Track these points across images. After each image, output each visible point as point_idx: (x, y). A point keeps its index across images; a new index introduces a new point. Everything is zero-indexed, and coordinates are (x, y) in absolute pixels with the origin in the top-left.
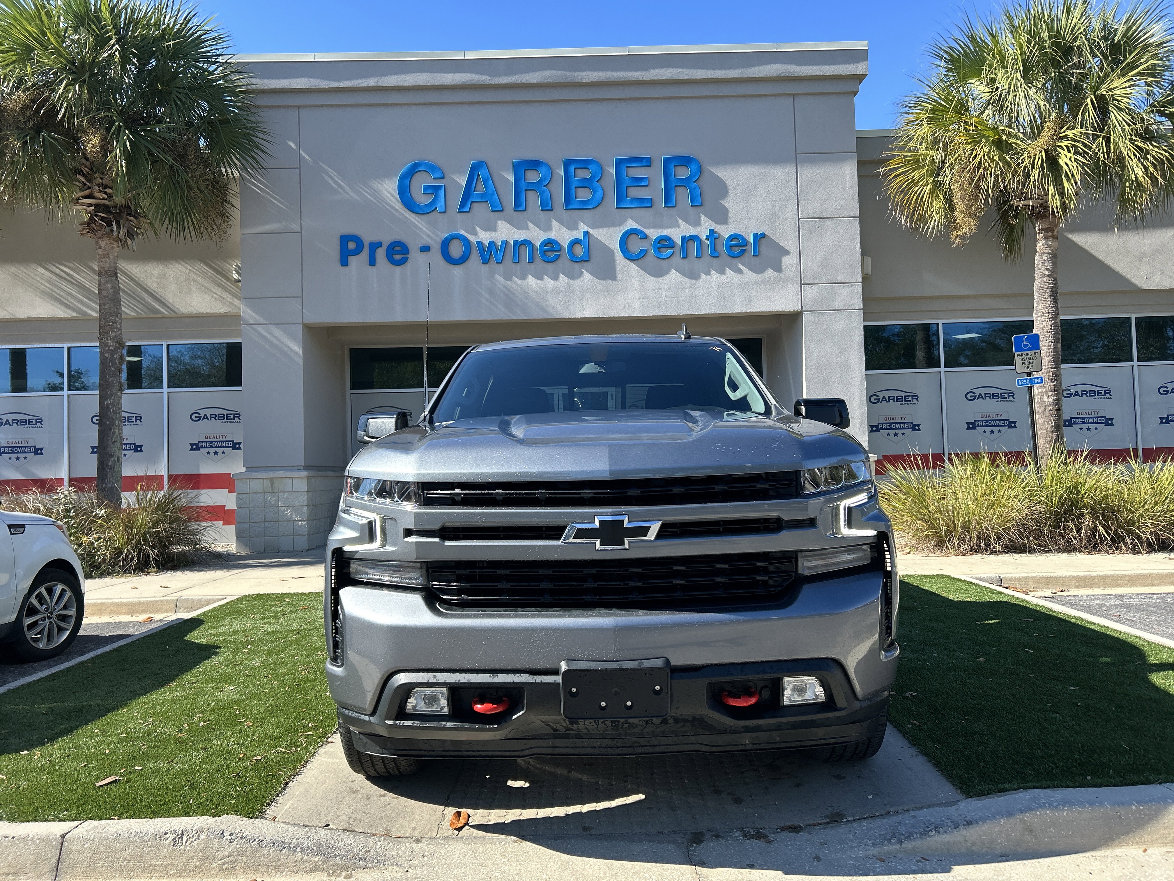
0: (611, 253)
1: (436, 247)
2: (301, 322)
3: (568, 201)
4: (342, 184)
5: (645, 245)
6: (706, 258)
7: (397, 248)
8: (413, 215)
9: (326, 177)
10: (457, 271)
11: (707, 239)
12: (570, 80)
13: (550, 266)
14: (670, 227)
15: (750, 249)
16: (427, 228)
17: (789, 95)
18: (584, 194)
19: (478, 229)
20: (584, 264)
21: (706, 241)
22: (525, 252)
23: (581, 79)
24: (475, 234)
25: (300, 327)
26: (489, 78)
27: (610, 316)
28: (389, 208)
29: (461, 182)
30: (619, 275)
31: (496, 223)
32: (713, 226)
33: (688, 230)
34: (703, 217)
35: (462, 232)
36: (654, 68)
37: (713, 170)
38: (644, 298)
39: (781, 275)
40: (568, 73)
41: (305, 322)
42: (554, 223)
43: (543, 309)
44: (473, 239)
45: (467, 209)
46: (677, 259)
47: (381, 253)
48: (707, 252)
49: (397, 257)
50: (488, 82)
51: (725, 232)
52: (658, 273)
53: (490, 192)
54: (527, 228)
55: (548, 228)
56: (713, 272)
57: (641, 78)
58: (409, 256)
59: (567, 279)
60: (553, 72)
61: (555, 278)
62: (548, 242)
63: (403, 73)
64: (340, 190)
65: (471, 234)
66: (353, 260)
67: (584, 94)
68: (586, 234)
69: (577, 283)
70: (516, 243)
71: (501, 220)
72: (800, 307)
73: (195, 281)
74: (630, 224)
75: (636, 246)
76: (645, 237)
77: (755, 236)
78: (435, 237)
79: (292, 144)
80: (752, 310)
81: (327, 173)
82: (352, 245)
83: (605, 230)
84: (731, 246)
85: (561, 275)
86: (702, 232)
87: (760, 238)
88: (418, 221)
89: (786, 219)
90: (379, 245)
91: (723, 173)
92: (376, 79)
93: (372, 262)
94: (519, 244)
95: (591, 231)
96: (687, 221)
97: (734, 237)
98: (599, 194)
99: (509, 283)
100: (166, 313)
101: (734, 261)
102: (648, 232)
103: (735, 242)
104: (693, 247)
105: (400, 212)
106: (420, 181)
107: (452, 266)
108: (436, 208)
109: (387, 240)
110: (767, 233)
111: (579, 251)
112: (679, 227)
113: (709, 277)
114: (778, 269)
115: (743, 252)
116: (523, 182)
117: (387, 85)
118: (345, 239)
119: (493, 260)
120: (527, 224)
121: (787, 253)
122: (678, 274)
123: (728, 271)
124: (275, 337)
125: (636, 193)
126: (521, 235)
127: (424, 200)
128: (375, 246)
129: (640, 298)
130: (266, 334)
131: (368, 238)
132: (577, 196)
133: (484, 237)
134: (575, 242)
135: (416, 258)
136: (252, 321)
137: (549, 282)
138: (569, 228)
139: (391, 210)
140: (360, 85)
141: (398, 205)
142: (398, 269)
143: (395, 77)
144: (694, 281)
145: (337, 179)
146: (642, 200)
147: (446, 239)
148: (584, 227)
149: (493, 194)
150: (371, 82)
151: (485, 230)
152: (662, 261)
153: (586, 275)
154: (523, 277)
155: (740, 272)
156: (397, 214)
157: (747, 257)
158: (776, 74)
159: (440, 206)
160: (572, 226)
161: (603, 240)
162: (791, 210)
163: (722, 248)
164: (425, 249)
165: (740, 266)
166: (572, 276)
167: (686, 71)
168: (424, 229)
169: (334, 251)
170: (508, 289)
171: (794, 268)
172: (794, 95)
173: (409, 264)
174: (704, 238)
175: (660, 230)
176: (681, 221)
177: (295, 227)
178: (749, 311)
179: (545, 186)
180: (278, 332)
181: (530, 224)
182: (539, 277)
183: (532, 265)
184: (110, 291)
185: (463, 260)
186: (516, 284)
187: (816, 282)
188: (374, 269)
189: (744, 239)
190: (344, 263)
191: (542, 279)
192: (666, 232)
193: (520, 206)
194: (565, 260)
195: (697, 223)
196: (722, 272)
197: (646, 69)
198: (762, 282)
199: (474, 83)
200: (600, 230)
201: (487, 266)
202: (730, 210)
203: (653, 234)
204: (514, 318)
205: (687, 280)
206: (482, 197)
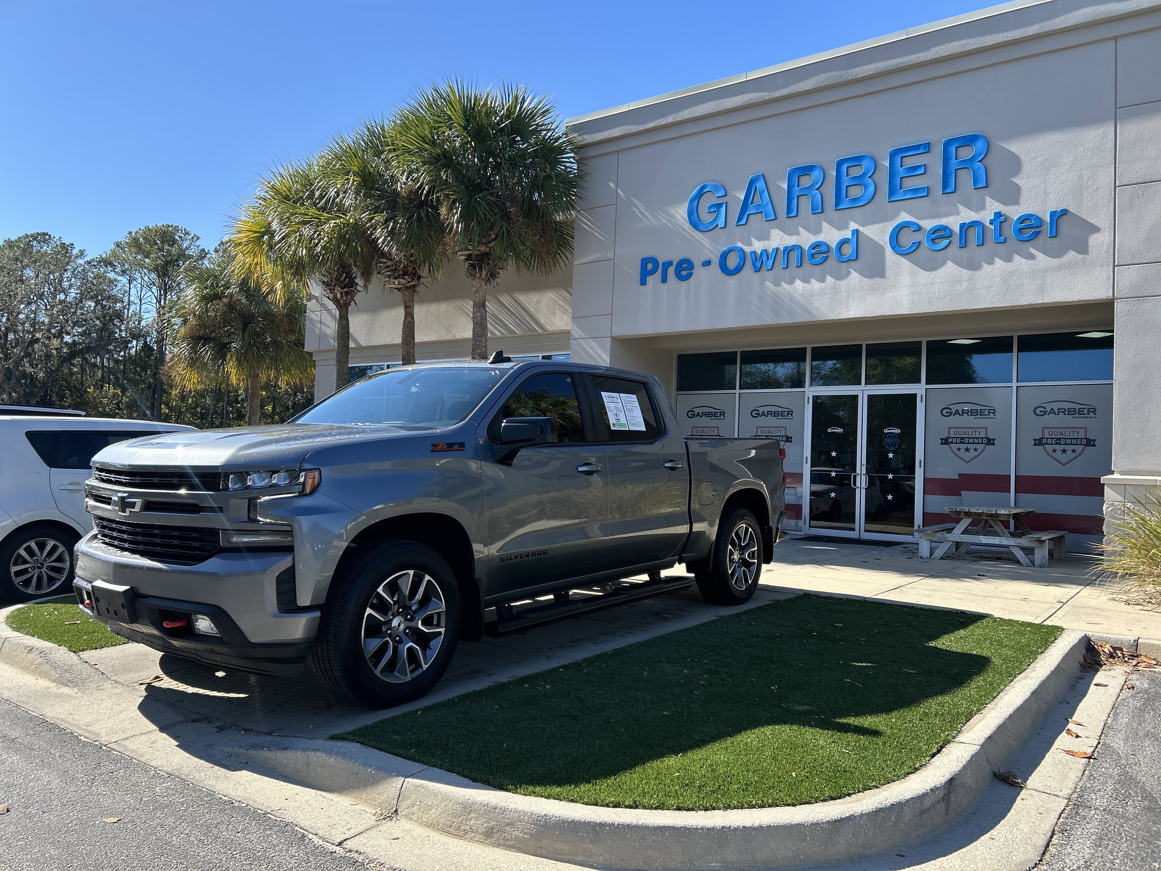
0: (882, 248)
1: (716, 261)
2: (609, 335)
3: (838, 201)
4: (646, 213)
5: (918, 237)
6: (990, 245)
7: (684, 265)
8: (699, 233)
9: (635, 209)
10: (732, 281)
11: (991, 223)
12: (844, 79)
13: (818, 269)
14: (948, 215)
15: (1046, 229)
16: (709, 245)
17: (1109, 39)
18: (855, 192)
19: (753, 239)
20: (852, 263)
21: (990, 226)
22: (794, 256)
23: (856, 75)
24: (750, 244)
25: (609, 340)
26: (767, 94)
27: (876, 315)
28: (680, 229)
29: (740, 197)
30: (888, 273)
31: (769, 232)
32: (999, 207)
33: (967, 216)
34: (988, 199)
35: (739, 245)
36: (934, 46)
37: (1005, 145)
38: (914, 295)
39: (1087, 256)
40: (842, 72)
41: (613, 335)
42: (825, 225)
43: (809, 312)
44: (747, 249)
45: (743, 222)
46: (954, 249)
47: (671, 271)
48: (990, 237)
49: (684, 273)
50: (767, 98)
51: (1014, 213)
52: (931, 266)
53: (765, 203)
54: (798, 233)
55: (818, 230)
56: (997, 260)
57: (920, 60)
58: (693, 271)
59: (833, 280)
60: (828, 74)
61: (822, 280)
62: (816, 246)
63: (695, 106)
64: (644, 219)
65: (747, 245)
66: (650, 279)
67: (861, 89)
68: (856, 232)
69: (843, 283)
70: (786, 248)
71: (774, 228)
72: (1111, 294)
73: (558, 304)
74: (905, 217)
75: (907, 239)
76: (919, 229)
77: (1053, 214)
78: (714, 251)
79: (612, 185)
80: (1044, 301)
81: (635, 205)
82: (650, 266)
83: (877, 226)
84: (1020, 229)
85: (829, 277)
86: (986, 216)
87: (1059, 216)
88: (703, 239)
89: (1098, 189)
90: (670, 263)
91: (1015, 147)
92: (673, 116)
93: (664, 280)
94: (789, 250)
95: (861, 229)
96: (969, 206)
97: (1023, 219)
98: (872, 189)
99: (778, 288)
100: (540, 331)
101: (1025, 245)
102: (922, 223)
103: (1027, 223)
104: (973, 235)
105: (689, 233)
106: (707, 201)
107: (729, 277)
108: (717, 225)
109: (676, 259)
110: (1070, 209)
111: (848, 250)
112: (959, 214)
113: (992, 266)
114: (1083, 249)
115: (1037, 234)
116: (796, 189)
117: (681, 119)
118: (645, 262)
119: (764, 269)
120: (798, 229)
121: (1097, 229)
122: (955, 266)
123: (1017, 258)
124: (592, 349)
125: (910, 183)
126: (791, 241)
127: (707, 218)
128: (667, 264)
129: (910, 295)
130: (586, 347)
131: (662, 259)
132: (848, 195)
133: (758, 246)
134: (844, 242)
135: (699, 271)
136: (577, 337)
137: (815, 285)
138: (839, 229)
139: (682, 231)
140: (661, 124)
141: (687, 226)
142: (684, 284)
143: (688, 110)
144: (972, 272)
145: (642, 209)
146: (916, 190)
147: (724, 252)
148: (853, 226)
149: (767, 204)
150: (670, 119)
151: (759, 239)
152: (936, 253)
153: (854, 274)
154: (791, 282)
155: (1032, 257)
156: (686, 235)
157: (1041, 240)
158: (1089, 19)
159: (721, 222)
160: (841, 226)
161: (873, 237)
162: (1106, 176)
163: (1009, 231)
164: (707, 263)
165: (1033, 251)
166: (839, 277)
167: (972, 41)
168: (707, 245)
169: (636, 273)
170: (775, 294)
171: (1105, 247)
172: (1116, 38)
173: (693, 278)
174: (987, 224)
175: (937, 220)
176: (961, 207)
177: (610, 255)
178: (1040, 302)
179: (817, 189)
180: (593, 344)
181: (801, 229)
182: (806, 280)
183: (801, 269)
184: (479, 318)
185: (738, 270)
186: (785, 289)
187: (1136, 262)
188: (665, 286)
189: (1038, 218)
190: (643, 282)
191: (808, 282)
192: (943, 221)
193: (792, 212)
194: (832, 263)
195: (981, 207)
196: (1008, 259)
197: (928, 49)
198: (1060, 268)
199: (754, 101)
200: (870, 227)
201: (759, 274)
202: (1023, 187)
203: (928, 224)
204: (780, 322)
205: (965, 272)
206: (757, 209)
